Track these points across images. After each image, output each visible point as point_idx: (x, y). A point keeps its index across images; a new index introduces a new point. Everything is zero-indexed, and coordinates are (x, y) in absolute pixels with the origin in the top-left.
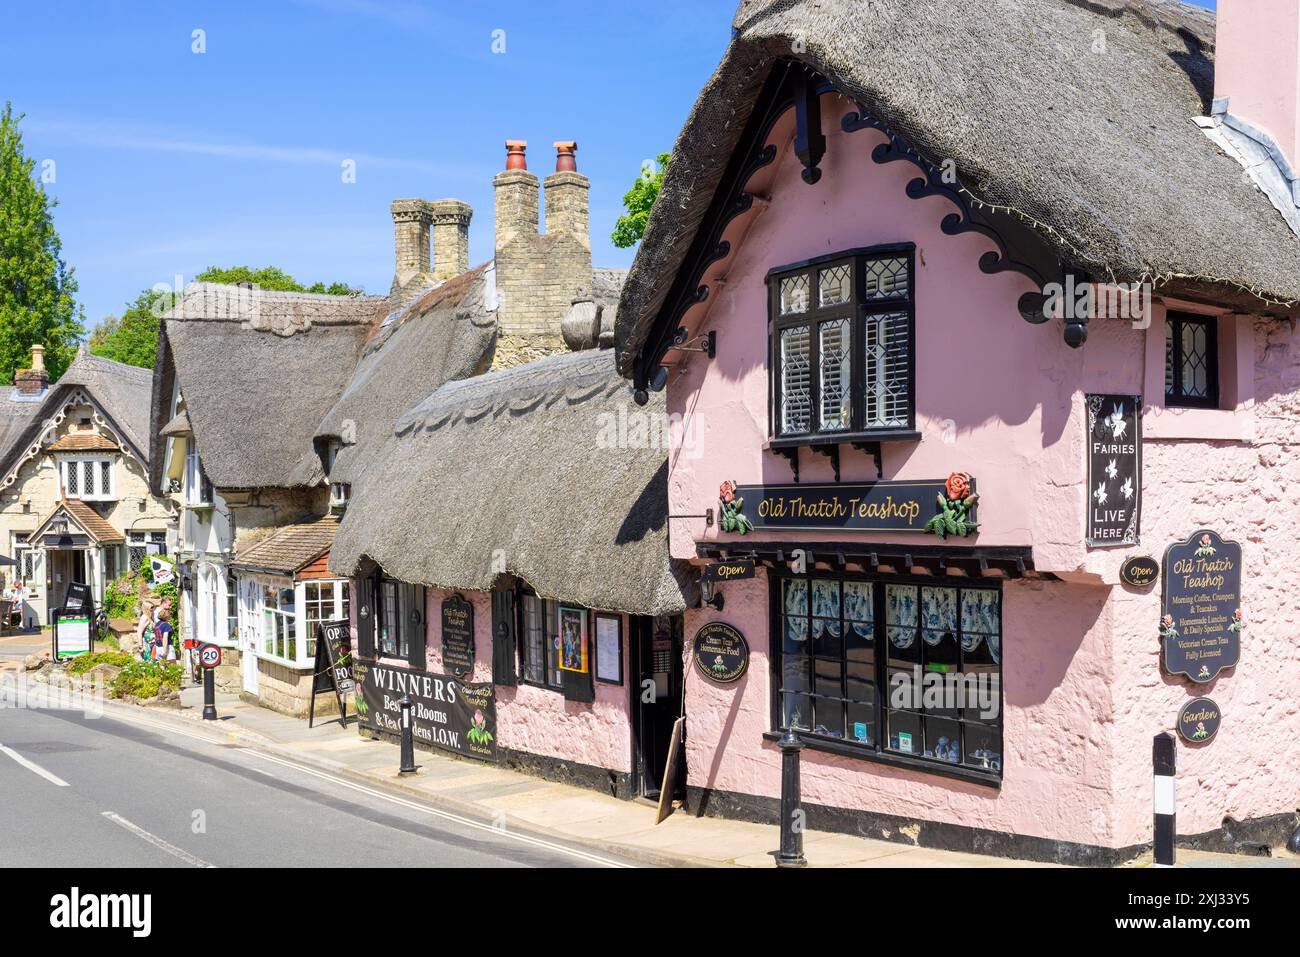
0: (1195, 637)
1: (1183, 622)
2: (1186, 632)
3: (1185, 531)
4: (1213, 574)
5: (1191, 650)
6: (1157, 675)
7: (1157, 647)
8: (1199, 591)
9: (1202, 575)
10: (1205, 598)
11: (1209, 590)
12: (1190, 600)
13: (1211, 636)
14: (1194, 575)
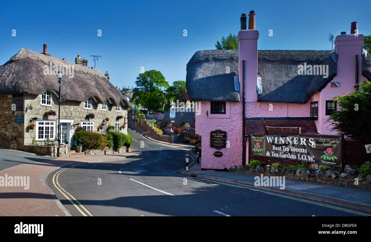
0: (217, 143)
1: (214, 141)
2: (215, 142)
3: (214, 130)
4: (220, 135)
5: (216, 145)
6: (210, 148)
7: (209, 144)
8: (217, 137)
9: (218, 135)
10: (218, 138)
11: (219, 137)
12: (215, 139)
13: (220, 143)
14: (216, 135)
